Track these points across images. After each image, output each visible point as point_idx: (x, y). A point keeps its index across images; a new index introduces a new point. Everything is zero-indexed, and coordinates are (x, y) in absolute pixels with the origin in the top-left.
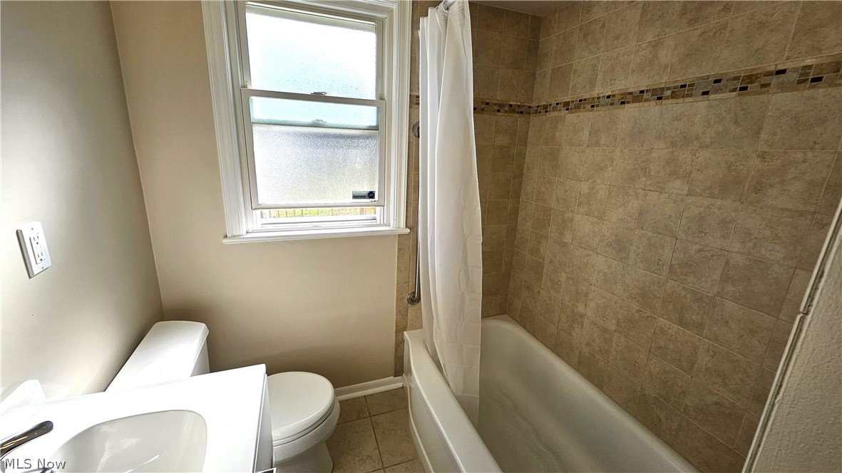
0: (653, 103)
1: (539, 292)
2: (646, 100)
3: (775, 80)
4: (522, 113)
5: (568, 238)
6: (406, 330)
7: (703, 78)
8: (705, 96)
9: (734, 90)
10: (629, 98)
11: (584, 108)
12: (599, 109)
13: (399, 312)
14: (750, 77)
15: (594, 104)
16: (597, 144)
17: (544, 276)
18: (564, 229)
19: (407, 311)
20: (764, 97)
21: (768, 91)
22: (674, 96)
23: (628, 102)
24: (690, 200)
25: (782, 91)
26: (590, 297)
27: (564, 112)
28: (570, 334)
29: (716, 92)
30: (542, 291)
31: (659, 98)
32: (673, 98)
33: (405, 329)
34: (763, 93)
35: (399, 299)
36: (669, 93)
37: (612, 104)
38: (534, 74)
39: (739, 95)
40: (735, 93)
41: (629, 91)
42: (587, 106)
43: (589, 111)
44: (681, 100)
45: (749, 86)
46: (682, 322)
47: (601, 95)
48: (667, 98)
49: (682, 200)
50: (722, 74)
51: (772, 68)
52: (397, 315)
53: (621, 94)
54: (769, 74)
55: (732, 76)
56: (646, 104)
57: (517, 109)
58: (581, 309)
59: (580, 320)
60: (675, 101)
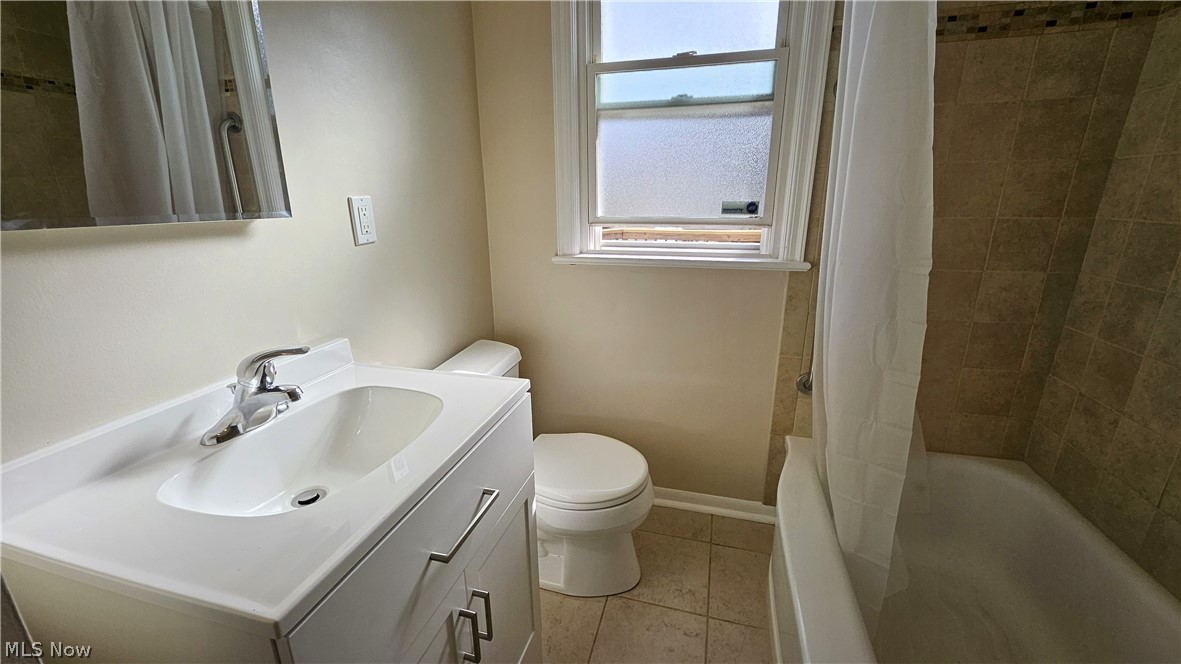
4: (1127, 16)
6: (789, 433)
13: (779, 401)
19: (794, 403)
33: (789, 431)
35: (782, 381)
57: (1111, 10)
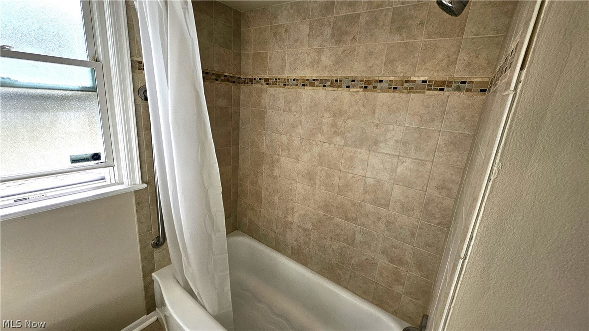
0: (321, 88)
1: (260, 211)
2: (317, 86)
3: (379, 85)
4: (234, 82)
5: (276, 172)
6: (153, 272)
7: (346, 78)
8: (348, 88)
9: (361, 87)
10: (307, 83)
11: (279, 85)
12: (289, 87)
13: (144, 258)
14: (368, 81)
15: (285, 83)
16: (290, 111)
17: (263, 200)
18: (273, 167)
19: (153, 256)
20: (375, 94)
21: (376, 91)
22: (332, 86)
23: (307, 86)
24: (345, 148)
25: (382, 92)
26: (295, 210)
27: (265, 86)
28: (285, 236)
29: (353, 87)
30: (262, 210)
31: (324, 86)
32: (331, 87)
34: (374, 91)
35: (143, 248)
36: (329, 83)
37: (297, 85)
38: (240, 54)
39: (364, 91)
40: (362, 89)
41: (306, 78)
42: (281, 84)
43: (282, 87)
44: (336, 89)
45: (368, 86)
46: (347, 219)
47: (289, 78)
48: (328, 86)
49: (342, 149)
50: (355, 77)
51: (377, 78)
52: (142, 262)
53: (302, 79)
54: (376, 81)
55: (360, 79)
56: (317, 88)
57: (230, 79)
58: (290, 219)
59: (290, 226)
60: (333, 89)
